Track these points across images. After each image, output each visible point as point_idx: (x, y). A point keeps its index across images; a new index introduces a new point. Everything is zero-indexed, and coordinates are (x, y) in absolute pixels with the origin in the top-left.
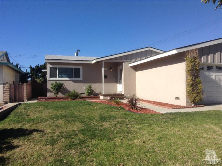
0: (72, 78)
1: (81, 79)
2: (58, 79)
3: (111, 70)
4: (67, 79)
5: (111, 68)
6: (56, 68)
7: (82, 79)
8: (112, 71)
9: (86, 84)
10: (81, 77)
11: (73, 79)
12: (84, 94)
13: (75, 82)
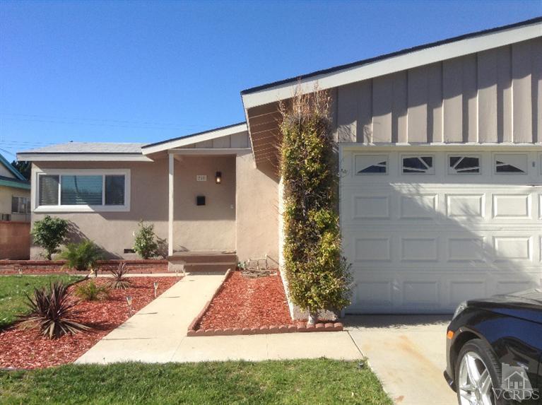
0: (101, 204)
1: (126, 207)
2: (60, 207)
3: (218, 180)
4: (86, 208)
5: (219, 175)
6: (56, 178)
7: (129, 210)
8: (219, 183)
9: (136, 223)
10: (125, 203)
11: (104, 208)
12: (132, 251)
13: (108, 216)
